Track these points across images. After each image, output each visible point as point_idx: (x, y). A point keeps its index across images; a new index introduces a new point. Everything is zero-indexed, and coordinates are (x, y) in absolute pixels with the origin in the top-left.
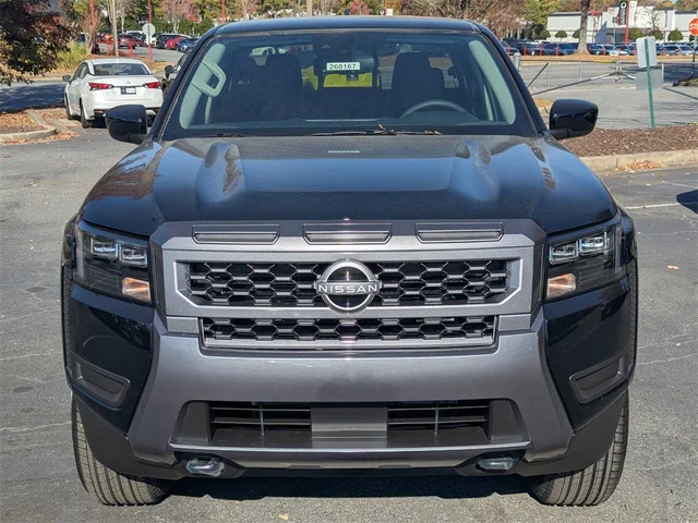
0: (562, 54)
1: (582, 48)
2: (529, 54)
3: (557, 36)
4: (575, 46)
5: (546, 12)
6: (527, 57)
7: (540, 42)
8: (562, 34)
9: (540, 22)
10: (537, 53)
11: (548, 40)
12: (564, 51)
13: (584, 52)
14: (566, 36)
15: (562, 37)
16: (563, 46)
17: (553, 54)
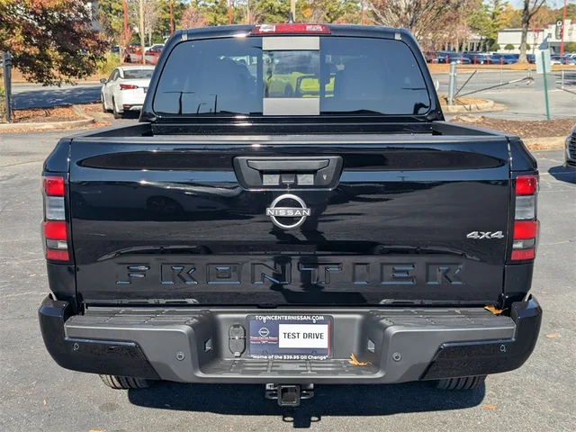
0: (506, 63)
1: (523, 58)
2: (478, 63)
3: (506, 48)
4: (517, 56)
5: (496, 28)
6: (477, 66)
7: (491, 53)
8: (510, 47)
9: (492, 37)
10: (486, 62)
11: (499, 52)
12: (508, 60)
13: (524, 62)
14: (513, 48)
15: (510, 49)
16: (507, 57)
17: (499, 63)
